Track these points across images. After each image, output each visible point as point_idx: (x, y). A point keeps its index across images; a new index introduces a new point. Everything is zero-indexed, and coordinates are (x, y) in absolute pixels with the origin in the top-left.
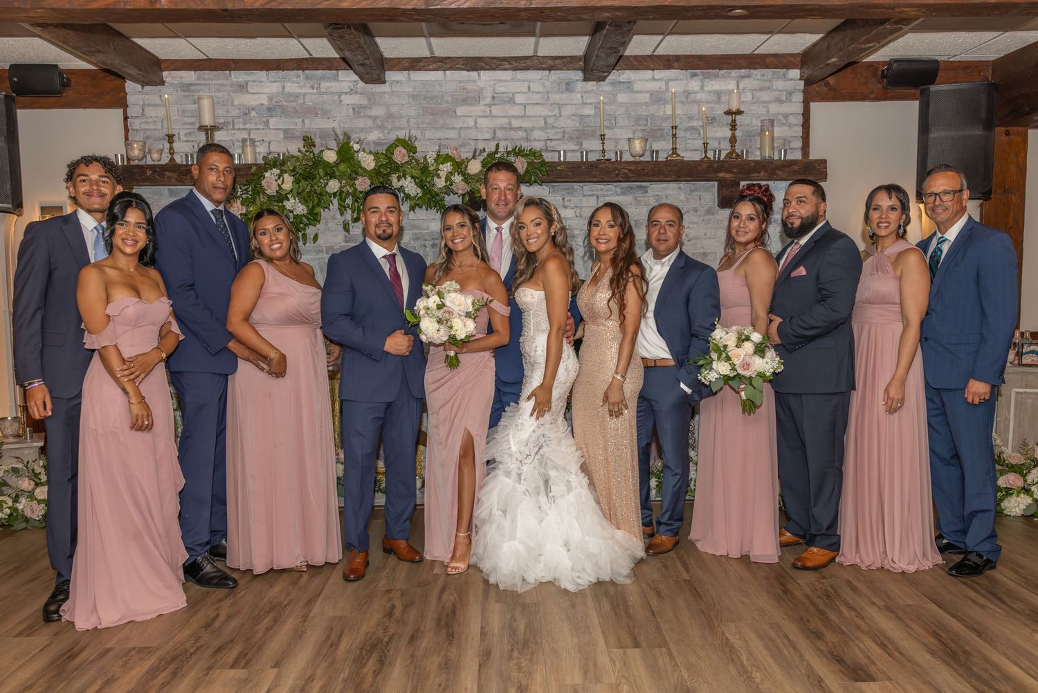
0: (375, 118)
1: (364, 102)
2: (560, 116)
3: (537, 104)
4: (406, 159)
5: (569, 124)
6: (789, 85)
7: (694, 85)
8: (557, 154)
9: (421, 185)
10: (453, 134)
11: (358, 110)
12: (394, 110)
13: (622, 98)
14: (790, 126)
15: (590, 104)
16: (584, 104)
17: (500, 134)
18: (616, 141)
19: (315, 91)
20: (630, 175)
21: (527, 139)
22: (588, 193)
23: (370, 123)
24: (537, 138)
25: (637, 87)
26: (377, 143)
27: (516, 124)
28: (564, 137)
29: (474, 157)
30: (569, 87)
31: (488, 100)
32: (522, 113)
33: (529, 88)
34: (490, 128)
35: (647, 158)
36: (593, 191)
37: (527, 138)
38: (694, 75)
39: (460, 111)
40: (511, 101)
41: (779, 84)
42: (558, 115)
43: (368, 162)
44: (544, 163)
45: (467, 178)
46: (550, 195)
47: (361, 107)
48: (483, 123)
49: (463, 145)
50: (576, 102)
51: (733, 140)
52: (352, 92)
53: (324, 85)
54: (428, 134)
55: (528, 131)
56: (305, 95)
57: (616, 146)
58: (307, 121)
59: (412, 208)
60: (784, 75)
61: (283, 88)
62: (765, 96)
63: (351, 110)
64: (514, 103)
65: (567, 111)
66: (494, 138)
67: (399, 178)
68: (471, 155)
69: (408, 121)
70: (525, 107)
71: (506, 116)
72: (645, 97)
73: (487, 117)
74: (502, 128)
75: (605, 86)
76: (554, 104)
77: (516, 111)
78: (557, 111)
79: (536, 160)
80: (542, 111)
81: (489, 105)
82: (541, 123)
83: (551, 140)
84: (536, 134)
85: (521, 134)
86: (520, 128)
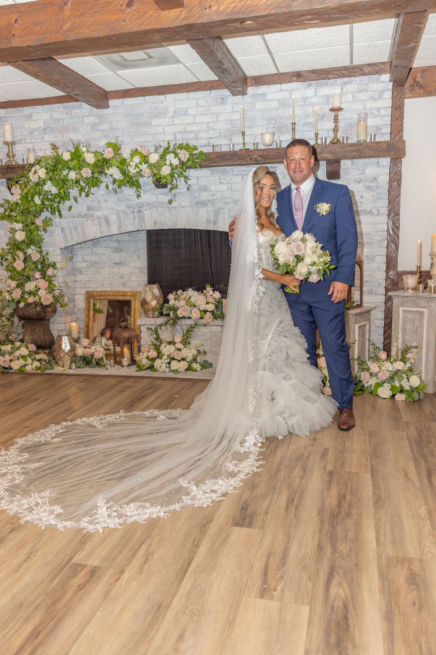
0: (104, 131)
1: (97, 121)
2: (218, 121)
3: (202, 114)
4: (113, 155)
5: (223, 126)
6: (380, 86)
7: (310, 92)
8: (212, 147)
9: (121, 171)
10: (149, 138)
11: (93, 126)
12: (114, 125)
13: (259, 105)
14: (382, 117)
15: (238, 111)
16: (234, 112)
17: (179, 136)
18: (255, 136)
19: (69, 116)
20: (259, 159)
22: (236, 173)
23: (100, 134)
24: (202, 138)
25: (269, 97)
27: (189, 129)
28: (220, 136)
30: (223, 100)
31: (171, 114)
32: (193, 121)
33: (197, 104)
34: (173, 133)
35: (274, 146)
36: (239, 171)
37: (196, 138)
38: (309, 85)
39: (154, 122)
40: (186, 113)
41: (374, 86)
42: (216, 121)
43: (90, 158)
45: (151, 166)
46: (211, 176)
47: (96, 124)
48: (168, 129)
50: (228, 111)
51: (336, 130)
52: (90, 115)
53: (75, 111)
54: (135, 139)
55: (196, 133)
56: (64, 119)
57: (255, 140)
58: (65, 136)
59: (120, 187)
60: (378, 79)
61: (51, 115)
62: (363, 96)
63: (90, 127)
64: (188, 114)
65: (222, 118)
66: (174, 139)
67: (109, 168)
68: (153, 150)
69: (123, 131)
70: (195, 117)
71: (182, 124)
72: (275, 104)
73: (171, 125)
74: (180, 132)
75: (247, 98)
76: (214, 113)
77: (189, 120)
78: (215, 119)
79: (195, 152)
80: (206, 119)
81: (172, 117)
82: (205, 127)
83: (211, 138)
84: (202, 135)
85: (192, 135)
86: (192, 132)
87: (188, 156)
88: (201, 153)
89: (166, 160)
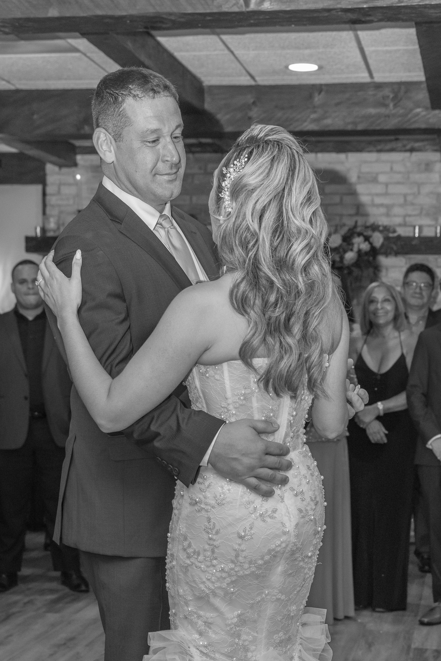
2: (419, 193)
3: (399, 183)
5: (426, 201)
8: (412, 229)
21: (388, 215)
27: (377, 200)
28: (421, 213)
30: (428, 168)
32: (384, 191)
33: (392, 169)
34: (354, 205)
40: (374, 180)
42: (417, 193)
48: (347, 199)
50: (434, 181)
55: (389, 207)
64: (377, 182)
65: (425, 190)
70: (387, 186)
71: (368, 194)
73: (351, 194)
76: (414, 183)
77: (379, 189)
78: (415, 190)
79: (391, 235)
80: (403, 189)
82: (401, 200)
83: (410, 216)
84: (397, 210)
85: (382, 210)
86: (382, 205)
87: (381, 240)
88: (399, 237)
89: (353, 244)
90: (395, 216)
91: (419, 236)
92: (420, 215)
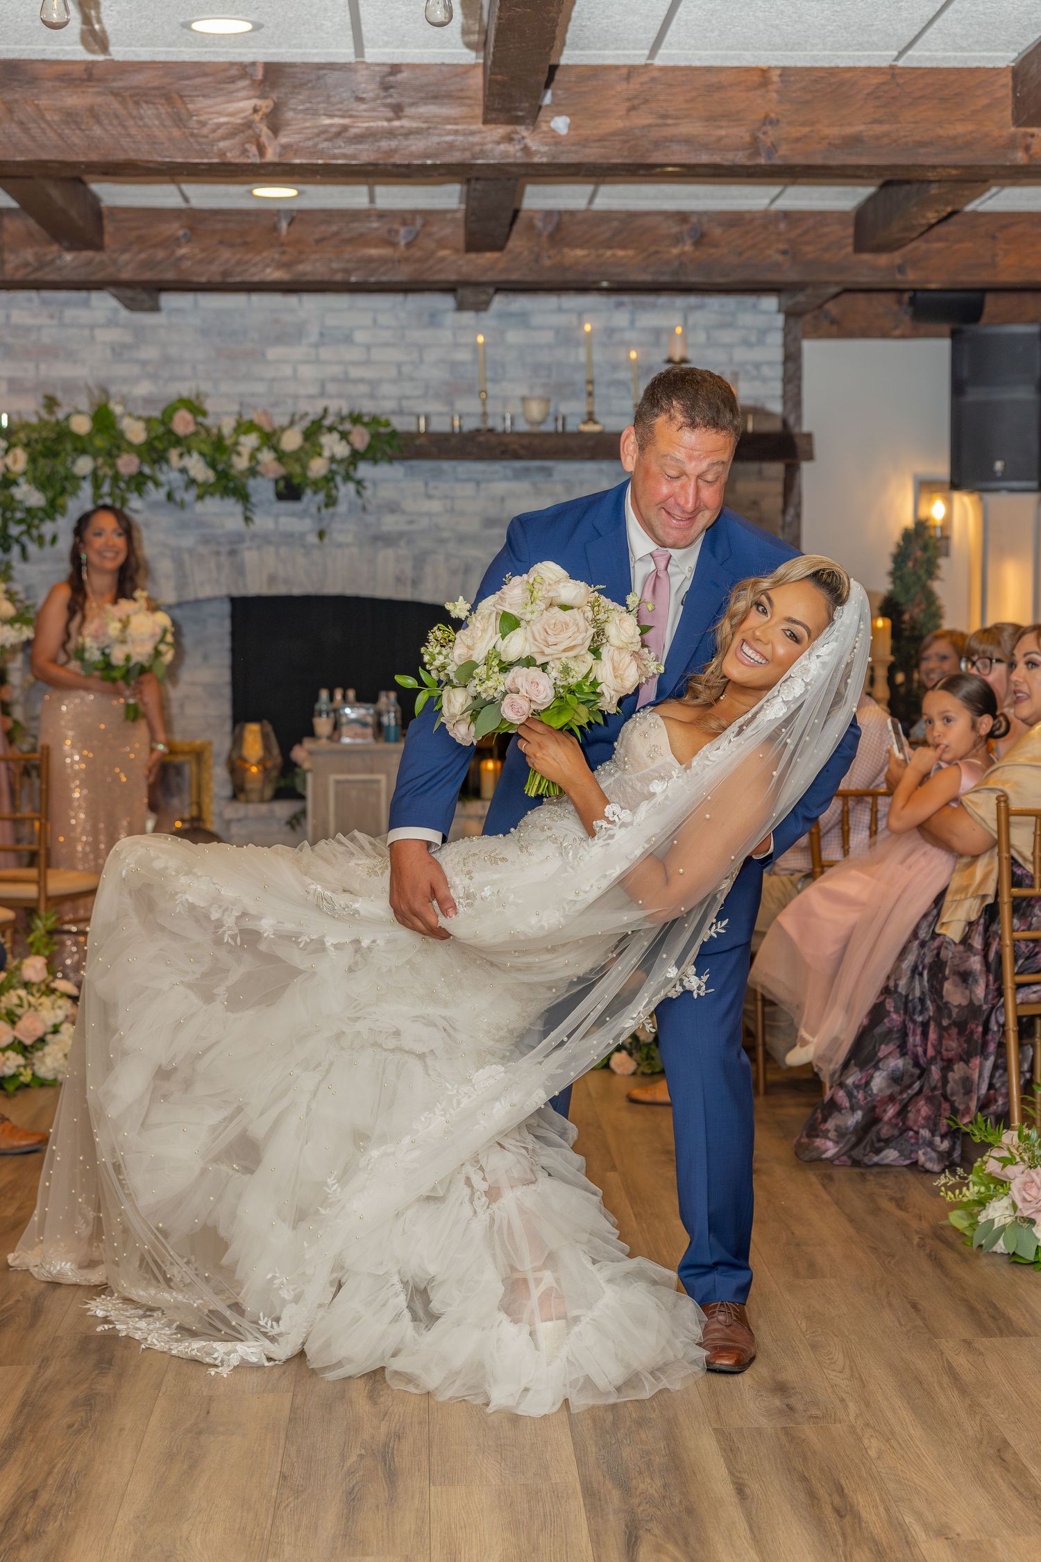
0: (144, 363)
1: (129, 339)
2: (422, 361)
3: (387, 345)
4: (192, 428)
5: (433, 374)
6: (759, 321)
7: (621, 318)
8: (413, 419)
9: (212, 465)
10: (260, 388)
11: (118, 352)
12: (173, 351)
13: (514, 337)
14: (765, 380)
15: (467, 345)
16: (457, 345)
17: (331, 388)
18: (505, 400)
19: (55, 322)
20: (523, 451)
21: (372, 396)
22: (464, 476)
23: (136, 370)
24: (387, 395)
25: (537, 320)
26: (148, 401)
27: (355, 373)
28: (426, 393)
29: (292, 423)
30: (433, 320)
31: (314, 338)
32: (365, 358)
33: (375, 321)
34: (317, 380)
35: (549, 427)
36: (470, 472)
38: (620, 305)
39: (273, 353)
40: (348, 339)
41: (747, 319)
42: (418, 361)
43: (136, 432)
44: (394, 434)
45: (281, 456)
46: (407, 479)
47: (124, 346)
48: (306, 371)
49: (276, 404)
50: (444, 342)
52: (111, 323)
53: (70, 313)
54: (224, 387)
55: (373, 384)
56: (39, 328)
57: (504, 408)
58: (43, 367)
59: (200, 497)
60: (754, 306)
61: (8, 317)
62: (726, 336)
63: (109, 352)
64: (352, 342)
65: (432, 355)
66: (322, 394)
67: (181, 456)
68: (285, 421)
69: (194, 367)
70: (369, 349)
71: (339, 363)
72: (547, 337)
73: (312, 363)
74: (335, 380)
75: (488, 318)
76: (413, 345)
77: (355, 354)
78: (415, 356)
79: (382, 430)
80: (395, 355)
81: (316, 346)
82: (393, 372)
83: (408, 398)
84: (386, 389)
85: (363, 388)
86: (361, 380)
87: (367, 439)
88: (395, 432)
89: (321, 447)
90: (384, 398)
91: (426, 432)
92: (424, 396)
